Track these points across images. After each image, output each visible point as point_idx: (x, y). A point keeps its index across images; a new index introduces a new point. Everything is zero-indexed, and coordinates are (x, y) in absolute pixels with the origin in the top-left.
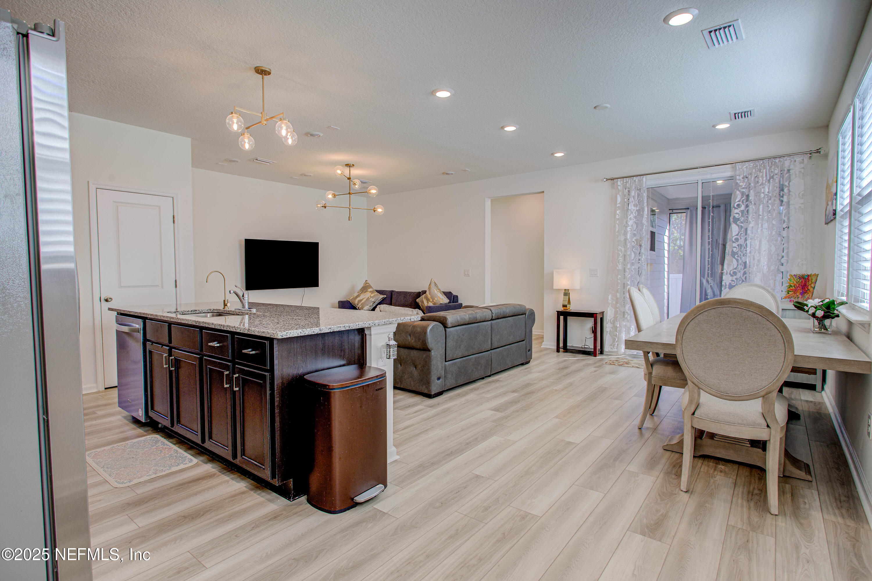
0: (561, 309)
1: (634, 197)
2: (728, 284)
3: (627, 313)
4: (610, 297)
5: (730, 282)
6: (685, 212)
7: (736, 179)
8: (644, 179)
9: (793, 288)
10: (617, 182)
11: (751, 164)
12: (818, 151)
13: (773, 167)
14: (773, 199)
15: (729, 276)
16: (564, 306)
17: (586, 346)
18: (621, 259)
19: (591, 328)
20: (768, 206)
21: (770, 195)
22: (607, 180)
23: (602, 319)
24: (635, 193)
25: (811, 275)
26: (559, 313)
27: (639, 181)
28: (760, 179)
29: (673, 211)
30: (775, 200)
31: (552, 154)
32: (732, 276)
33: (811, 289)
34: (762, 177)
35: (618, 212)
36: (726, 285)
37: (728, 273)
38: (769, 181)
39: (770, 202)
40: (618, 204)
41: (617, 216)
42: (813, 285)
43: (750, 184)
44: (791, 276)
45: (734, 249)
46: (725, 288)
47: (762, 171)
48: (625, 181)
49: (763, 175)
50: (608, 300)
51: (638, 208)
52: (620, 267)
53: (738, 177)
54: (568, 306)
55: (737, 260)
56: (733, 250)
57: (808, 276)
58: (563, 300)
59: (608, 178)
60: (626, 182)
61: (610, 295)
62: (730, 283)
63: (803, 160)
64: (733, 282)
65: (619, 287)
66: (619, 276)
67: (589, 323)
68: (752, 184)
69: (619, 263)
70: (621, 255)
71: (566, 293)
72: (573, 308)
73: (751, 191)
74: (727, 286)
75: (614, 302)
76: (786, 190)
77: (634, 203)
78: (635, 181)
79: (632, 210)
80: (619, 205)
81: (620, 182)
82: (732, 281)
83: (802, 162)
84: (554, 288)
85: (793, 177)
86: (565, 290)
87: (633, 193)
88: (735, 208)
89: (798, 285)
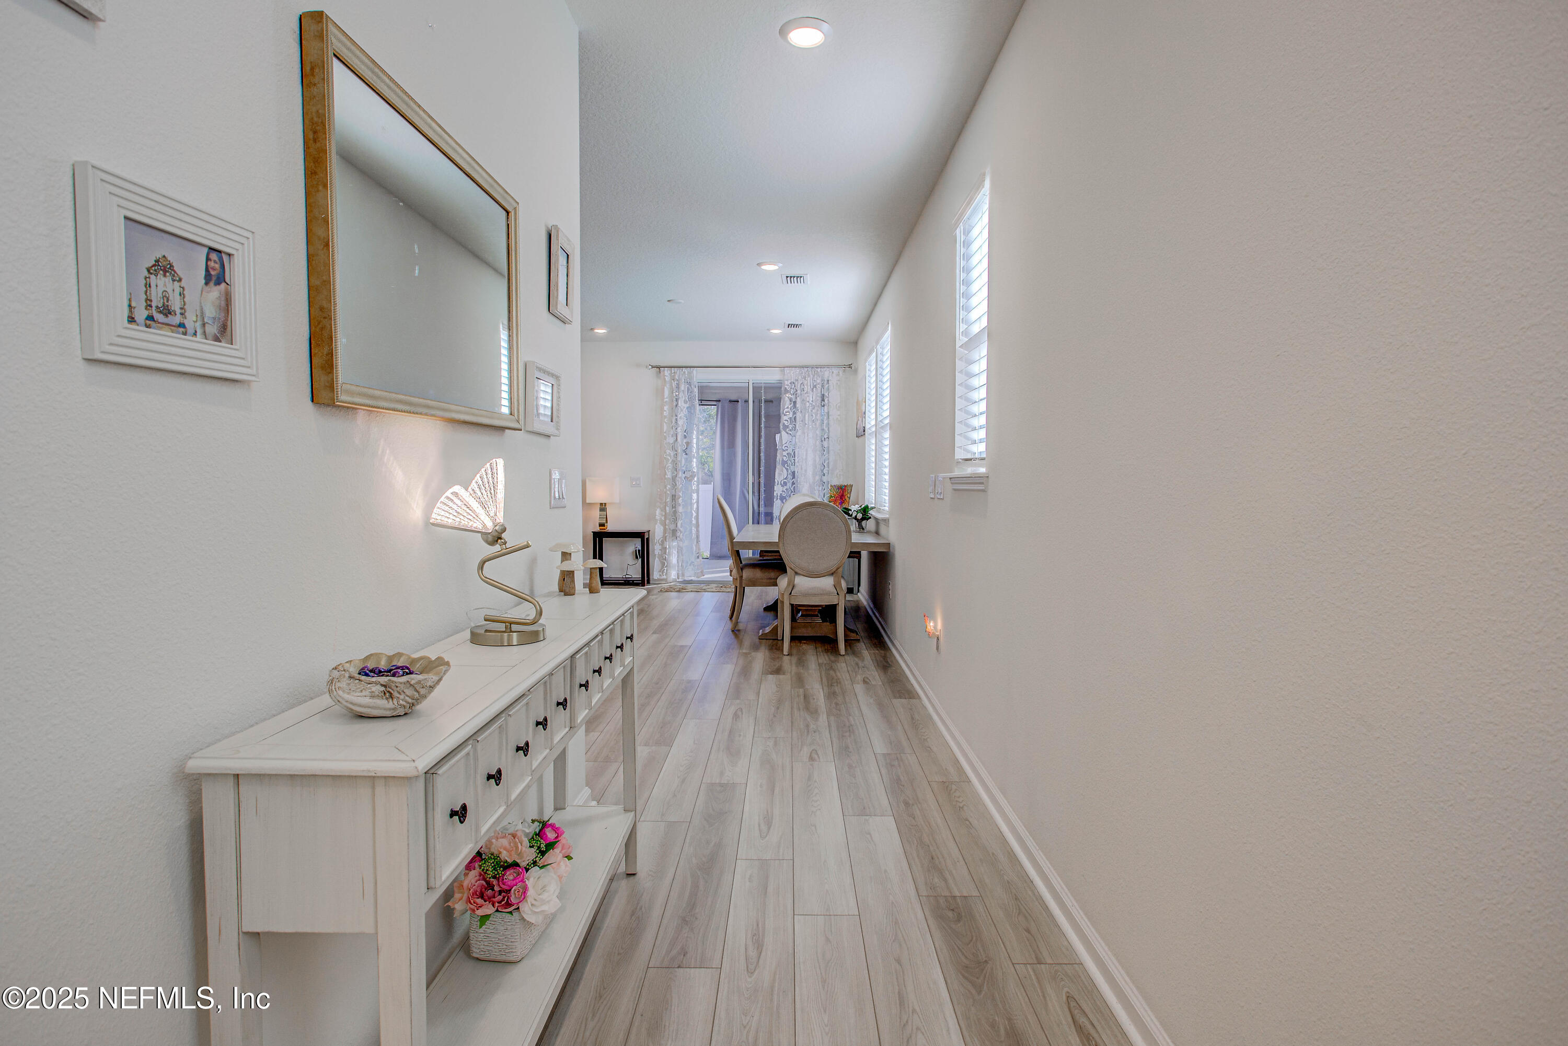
0: (598, 529)
1: (683, 391)
2: (779, 495)
3: (680, 530)
4: (658, 511)
5: (781, 492)
6: (715, 405)
7: (784, 384)
8: (695, 372)
9: (834, 498)
10: (664, 371)
11: (798, 370)
12: (850, 366)
13: (815, 377)
14: (816, 408)
15: (780, 486)
16: (601, 525)
17: (627, 576)
18: (670, 465)
19: (633, 552)
20: (812, 415)
21: (814, 404)
22: (653, 367)
23: (648, 539)
24: (685, 388)
25: (847, 485)
26: (595, 534)
27: (689, 373)
28: (806, 386)
29: (701, 402)
30: (818, 410)
31: (592, 329)
32: (782, 486)
33: (847, 499)
34: (807, 385)
35: (666, 408)
37: (779, 483)
38: (813, 389)
39: (814, 411)
40: (667, 398)
41: (665, 413)
42: (849, 496)
43: (797, 391)
44: (831, 486)
45: (785, 458)
46: (777, 499)
47: (806, 379)
48: (673, 372)
49: (808, 382)
50: (656, 515)
51: (688, 406)
52: (669, 475)
53: (786, 382)
54: (606, 524)
55: (787, 469)
56: (783, 459)
57: (845, 486)
58: (600, 518)
59: (654, 365)
60: (674, 373)
61: (658, 510)
62: (781, 494)
63: (839, 372)
65: (668, 500)
66: (669, 486)
67: (637, 544)
68: (799, 392)
69: (668, 469)
70: (670, 461)
71: (603, 507)
72: (610, 528)
73: (798, 399)
74: (779, 497)
75: (663, 518)
76: (826, 400)
77: (684, 399)
78: (684, 372)
79: (682, 407)
80: (667, 400)
81: (667, 372)
82: (783, 492)
83: (838, 375)
84: (587, 502)
85: (831, 388)
86: (601, 504)
87: (682, 387)
88: (785, 415)
89: (837, 495)
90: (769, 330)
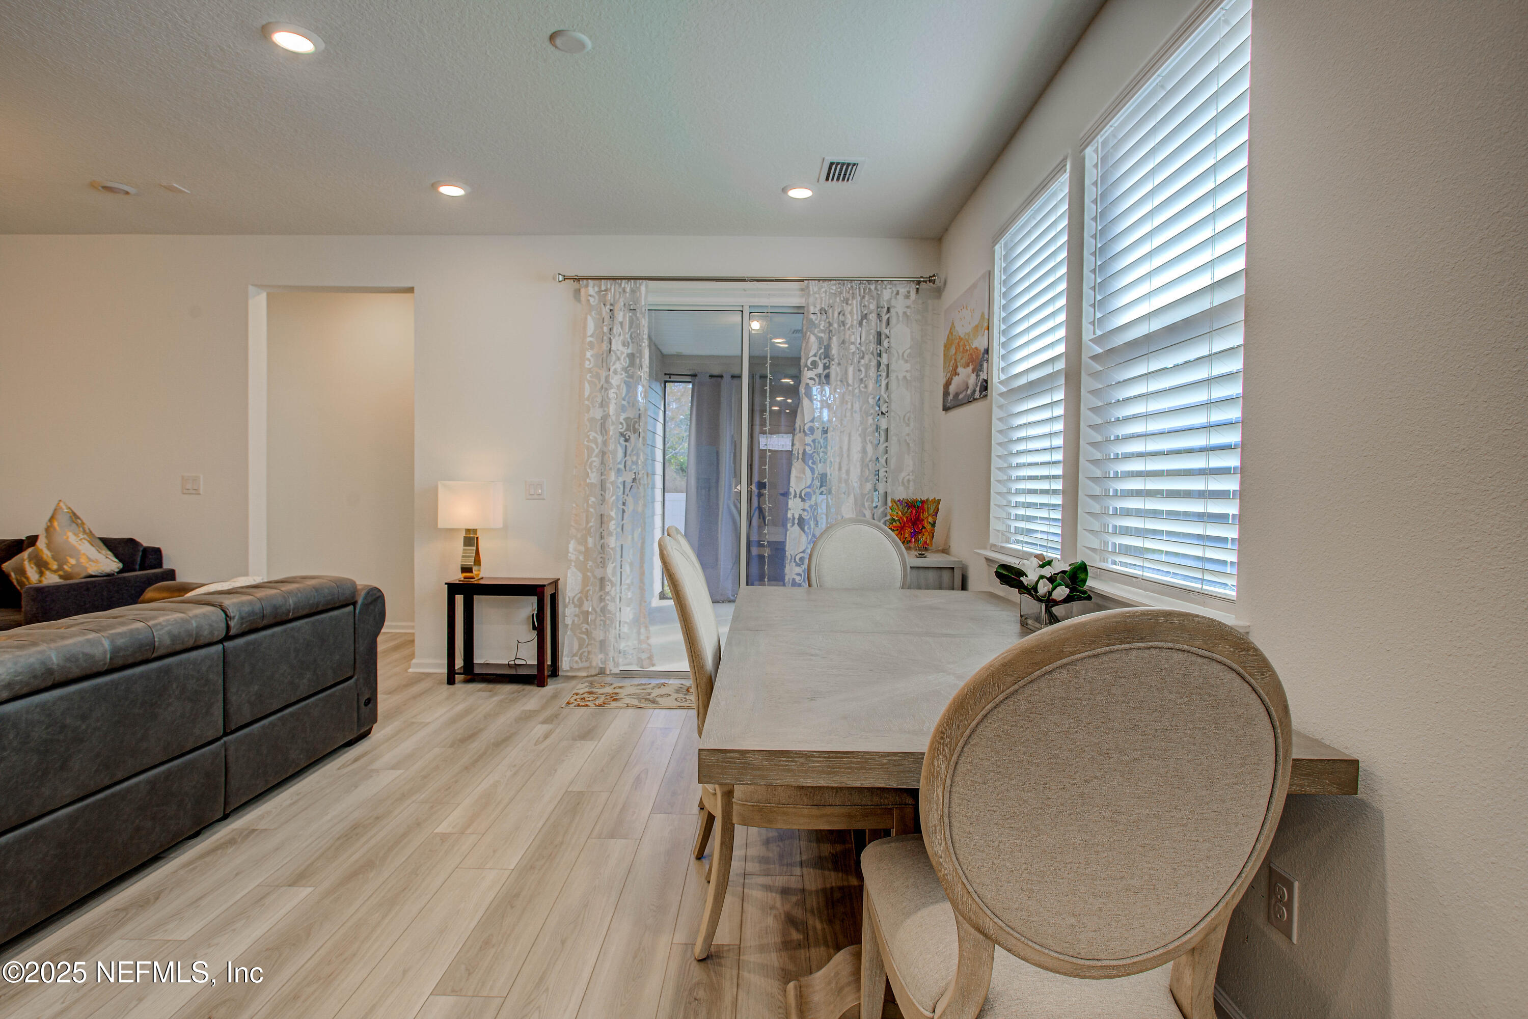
0: (457, 577)
1: (621, 323)
2: (797, 517)
3: (610, 581)
4: (572, 546)
5: (801, 512)
6: (690, 382)
7: (808, 312)
8: (643, 288)
9: (898, 523)
10: (587, 286)
11: (834, 287)
12: (931, 280)
13: (867, 298)
14: (867, 357)
15: (798, 500)
16: (466, 569)
17: (518, 662)
18: (596, 461)
19: (528, 618)
20: (860, 370)
21: (863, 349)
22: (565, 278)
23: (554, 598)
24: (624, 316)
25: (927, 500)
26: (453, 589)
27: (633, 291)
28: (849, 316)
29: (670, 378)
30: (870, 360)
31: (433, 185)
32: (803, 500)
33: (929, 527)
34: (851, 313)
35: (588, 354)
36: (794, 518)
37: (798, 496)
38: (861, 324)
39: (863, 361)
40: (589, 336)
41: (587, 363)
42: (930, 520)
43: (830, 324)
44: (893, 501)
45: (808, 448)
46: (793, 524)
47: (850, 302)
48: (603, 288)
49: (852, 309)
50: (568, 552)
51: (629, 351)
52: (594, 478)
53: (812, 310)
54: (474, 569)
55: (812, 470)
56: (804, 450)
57: (923, 502)
58: (463, 557)
59: (569, 273)
60: (606, 290)
61: (572, 542)
62: (800, 515)
63: (909, 292)
64: (806, 513)
65: (591, 524)
66: (593, 499)
67: (529, 605)
68: (835, 325)
69: (591, 468)
70: (597, 451)
71: (471, 539)
72: (488, 573)
73: (834, 339)
74: (796, 521)
75: (581, 558)
76: (885, 343)
77: (622, 338)
78: (624, 290)
79: (619, 353)
80: (591, 339)
81: (592, 288)
82: (804, 510)
83: (907, 297)
84: (439, 526)
85: (893, 321)
86: (468, 531)
87: (620, 316)
88: (809, 369)
89: (905, 519)
90: (785, 190)
